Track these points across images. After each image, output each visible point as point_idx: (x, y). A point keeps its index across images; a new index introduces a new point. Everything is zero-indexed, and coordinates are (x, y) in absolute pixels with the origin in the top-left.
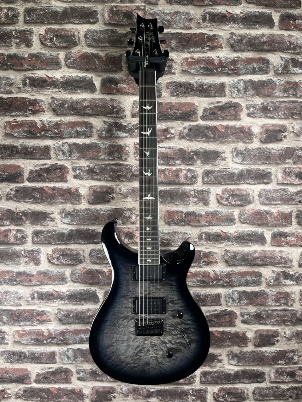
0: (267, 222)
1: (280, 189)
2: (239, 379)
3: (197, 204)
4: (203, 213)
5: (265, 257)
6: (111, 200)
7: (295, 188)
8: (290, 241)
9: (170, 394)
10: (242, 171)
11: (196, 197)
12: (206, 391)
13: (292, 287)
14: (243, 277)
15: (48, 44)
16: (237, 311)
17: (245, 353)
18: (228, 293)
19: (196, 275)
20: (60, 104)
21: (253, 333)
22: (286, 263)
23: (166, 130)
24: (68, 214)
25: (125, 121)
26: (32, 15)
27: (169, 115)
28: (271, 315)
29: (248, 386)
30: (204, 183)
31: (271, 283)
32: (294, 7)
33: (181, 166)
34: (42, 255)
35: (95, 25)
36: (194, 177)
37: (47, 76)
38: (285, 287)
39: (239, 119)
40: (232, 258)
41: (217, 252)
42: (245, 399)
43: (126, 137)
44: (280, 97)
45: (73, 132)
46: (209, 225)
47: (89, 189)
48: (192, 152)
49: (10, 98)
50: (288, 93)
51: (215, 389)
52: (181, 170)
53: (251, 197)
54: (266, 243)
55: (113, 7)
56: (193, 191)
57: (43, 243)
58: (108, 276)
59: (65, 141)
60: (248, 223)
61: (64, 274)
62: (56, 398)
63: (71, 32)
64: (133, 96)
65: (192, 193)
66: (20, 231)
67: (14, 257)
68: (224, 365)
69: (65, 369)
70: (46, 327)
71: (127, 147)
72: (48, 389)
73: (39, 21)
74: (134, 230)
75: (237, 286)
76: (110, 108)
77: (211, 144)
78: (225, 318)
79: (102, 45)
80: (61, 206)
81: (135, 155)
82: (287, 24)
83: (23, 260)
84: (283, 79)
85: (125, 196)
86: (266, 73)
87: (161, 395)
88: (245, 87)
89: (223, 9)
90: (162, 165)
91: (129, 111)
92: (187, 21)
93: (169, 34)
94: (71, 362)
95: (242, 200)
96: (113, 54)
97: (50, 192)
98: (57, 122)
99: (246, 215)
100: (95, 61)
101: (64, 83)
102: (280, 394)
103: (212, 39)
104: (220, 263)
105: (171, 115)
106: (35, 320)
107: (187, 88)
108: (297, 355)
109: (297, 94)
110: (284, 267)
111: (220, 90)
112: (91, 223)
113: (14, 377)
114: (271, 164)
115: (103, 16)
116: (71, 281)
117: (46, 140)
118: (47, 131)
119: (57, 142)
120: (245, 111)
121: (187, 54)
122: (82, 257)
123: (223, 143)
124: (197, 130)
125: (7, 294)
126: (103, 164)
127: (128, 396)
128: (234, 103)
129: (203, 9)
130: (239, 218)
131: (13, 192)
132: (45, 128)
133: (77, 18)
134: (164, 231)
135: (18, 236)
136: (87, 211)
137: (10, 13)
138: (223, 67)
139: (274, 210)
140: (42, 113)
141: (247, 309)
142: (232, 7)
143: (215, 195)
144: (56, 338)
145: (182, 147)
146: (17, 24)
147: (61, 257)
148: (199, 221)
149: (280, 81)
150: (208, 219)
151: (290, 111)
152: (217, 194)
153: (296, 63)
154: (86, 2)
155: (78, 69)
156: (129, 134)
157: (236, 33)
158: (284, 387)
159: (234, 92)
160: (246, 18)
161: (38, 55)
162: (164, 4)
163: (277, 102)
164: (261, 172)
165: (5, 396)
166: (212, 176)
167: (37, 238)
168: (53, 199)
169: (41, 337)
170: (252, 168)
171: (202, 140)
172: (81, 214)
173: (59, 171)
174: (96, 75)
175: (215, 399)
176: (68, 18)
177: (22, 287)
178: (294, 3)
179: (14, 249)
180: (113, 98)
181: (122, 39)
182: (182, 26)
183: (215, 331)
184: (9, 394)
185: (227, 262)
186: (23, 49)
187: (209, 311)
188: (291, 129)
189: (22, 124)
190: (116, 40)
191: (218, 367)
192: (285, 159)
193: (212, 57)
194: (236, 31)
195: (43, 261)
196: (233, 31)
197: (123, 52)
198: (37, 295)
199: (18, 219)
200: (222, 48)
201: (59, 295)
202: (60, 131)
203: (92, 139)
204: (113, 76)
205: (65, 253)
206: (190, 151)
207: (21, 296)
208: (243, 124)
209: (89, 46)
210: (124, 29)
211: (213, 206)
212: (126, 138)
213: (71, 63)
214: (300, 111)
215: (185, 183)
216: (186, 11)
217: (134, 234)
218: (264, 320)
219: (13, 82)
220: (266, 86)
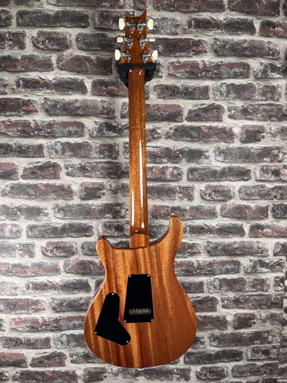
0: (246, 216)
1: (258, 186)
2: (219, 358)
3: (182, 199)
4: (188, 208)
5: (244, 247)
6: (102, 196)
7: (271, 184)
8: (267, 233)
9: (156, 372)
10: (224, 168)
11: (181, 193)
12: (189, 370)
13: (267, 275)
14: (223, 265)
15: (41, 46)
16: (218, 297)
17: (225, 335)
18: (209, 280)
19: (181, 264)
20: (53, 104)
21: (232, 317)
22: (262, 252)
23: (153, 131)
24: (61, 209)
26: (24, 18)
28: (248, 299)
29: (227, 364)
30: (189, 180)
31: (248, 271)
32: (273, 16)
33: (168, 164)
34: (37, 247)
35: (86, 29)
36: (180, 174)
37: (39, 77)
38: (261, 274)
39: (221, 121)
40: (213, 249)
41: (200, 243)
42: (224, 377)
43: (116, 136)
44: (259, 100)
45: (66, 132)
46: (193, 219)
47: (81, 186)
48: (178, 151)
49: (4, 98)
50: (266, 97)
51: (198, 368)
52: (167, 168)
53: (232, 193)
54: (244, 235)
55: (103, 11)
56: (178, 188)
57: (38, 237)
58: (99, 267)
59: (58, 140)
60: (229, 217)
61: (57, 266)
62: (51, 380)
63: (63, 35)
64: (123, 98)
65: (178, 189)
66: (15, 226)
67: (9, 250)
68: (206, 346)
69: (58, 353)
70: (40, 315)
71: (117, 147)
72: (43, 372)
73: (31, 24)
74: (124, 223)
75: (218, 274)
77: (195, 143)
78: (207, 304)
79: (93, 49)
80: (54, 202)
81: (125, 154)
82: (267, 31)
83: (18, 252)
84: (263, 84)
85: (115, 192)
86: (247, 77)
87: (148, 374)
88: (228, 90)
89: (207, 16)
90: (149, 163)
91: (118, 112)
92: (174, 27)
94: (64, 347)
95: (224, 196)
97: (43, 188)
98: (49, 122)
99: (227, 209)
100: (86, 64)
101: (56, 84)
102: (256, 371)
103: (197, 44)
104: (203, 253)
105: (158, 116)
106: (30, 308)
108: (271, 335)
109: (274, 97)
110: (261, 256)
111: (204, 92)
112: (83, 218)
113: (10, 361)
114: (250, 162)
115: (94, 20)
116: (64, 272)
117: (40, 139)
118: (40, 130)
119: (50, 141)
120: (227, 113)
121: (173, 58)
122: (74, 249)
123: (206, 142)
124: (182, 130)
125: (3, 284)
126: (94, 162)
127: (118, 375)
128: (217, 105)
129: (188, 15)
130: (221, 212)
131: (8, 189)
132: (38, 128)
133: (68, 22)
134: (152, 224)
135: (14, 230)
136: (79, 206)
137: (3, 15)
138: (207, 71)
139: (252, 205)
140: (35, 113)
141: (227, 295)
142: (216, 14)
143: (199, 191)
144: (50, 325)
145: (168, 146)
146: (10, 27)
147: (55, 250)
148: (184, 215)
149: (259, 85)
150: (192, 213)
151: (268, 113)
152: (201, 190)
153: (274, 69)
154: (77, 6)
155: (69, 71)
156: (119, 133)
157: (220, 39)
158: (259, 364)
159: (217, 95)
160: (229, 24)
161: (31, 57)
162: (152, 10)
163: (256, 105)
164: (241, 169)
165: (3, 378)
166: (197, 174)
167: (32, 232)
168: (47, 195)
169: (36, 324)
170: (233, 166)
171: (187, 140)
172: (73, 209)
173: (52, 168)
174: (87, 77)
175: (198, 377)
176: (60, 21)
177: (18, 278)
178: (274, 12)
179: (9, 243)
182: (169, 31)
183: (198, 316)
184: (6, 376)
185: (209, 252)
186: (17, 51)
187: (193, 298)
188: (268, 130)
189: (16, 124)
190: (107, 44)
191: (200, 348)
192: (263, 157)
194: (219, 36)
195: (37, 253)
196: (217, 37)
198: (32, 285)
199: (13, 214)
200: (207, 53)
201: (52, 285)
202: (53, 131)
203: (84, 138)
204: (104, 78)
205: (58, 246)
206: (175, 150)
207: (17, 286)
208: (225, 125)
209: (81, 49)
211: (197, 201)
212: (116, 138)
213: (63, 65)
214: (277, 113)
215: (171, 179)
217: (124, 227)
218: (242, 304)
219: (7, 83)
220: (246, 90)
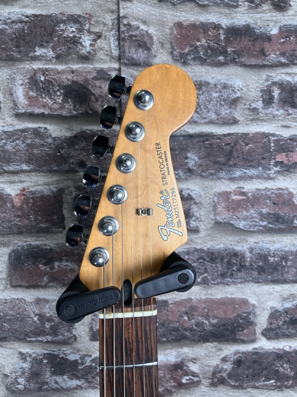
25: (74, 349)
27: (186, 330)
76: (35, 322)
93: (182, 136)
96: (39, 188)
107: (229, 263)
180: (41, 297)
181: (62, 152)
193: (287, 189)
197: (65, 183)
210: (66, 126)
216: (222, 81)
